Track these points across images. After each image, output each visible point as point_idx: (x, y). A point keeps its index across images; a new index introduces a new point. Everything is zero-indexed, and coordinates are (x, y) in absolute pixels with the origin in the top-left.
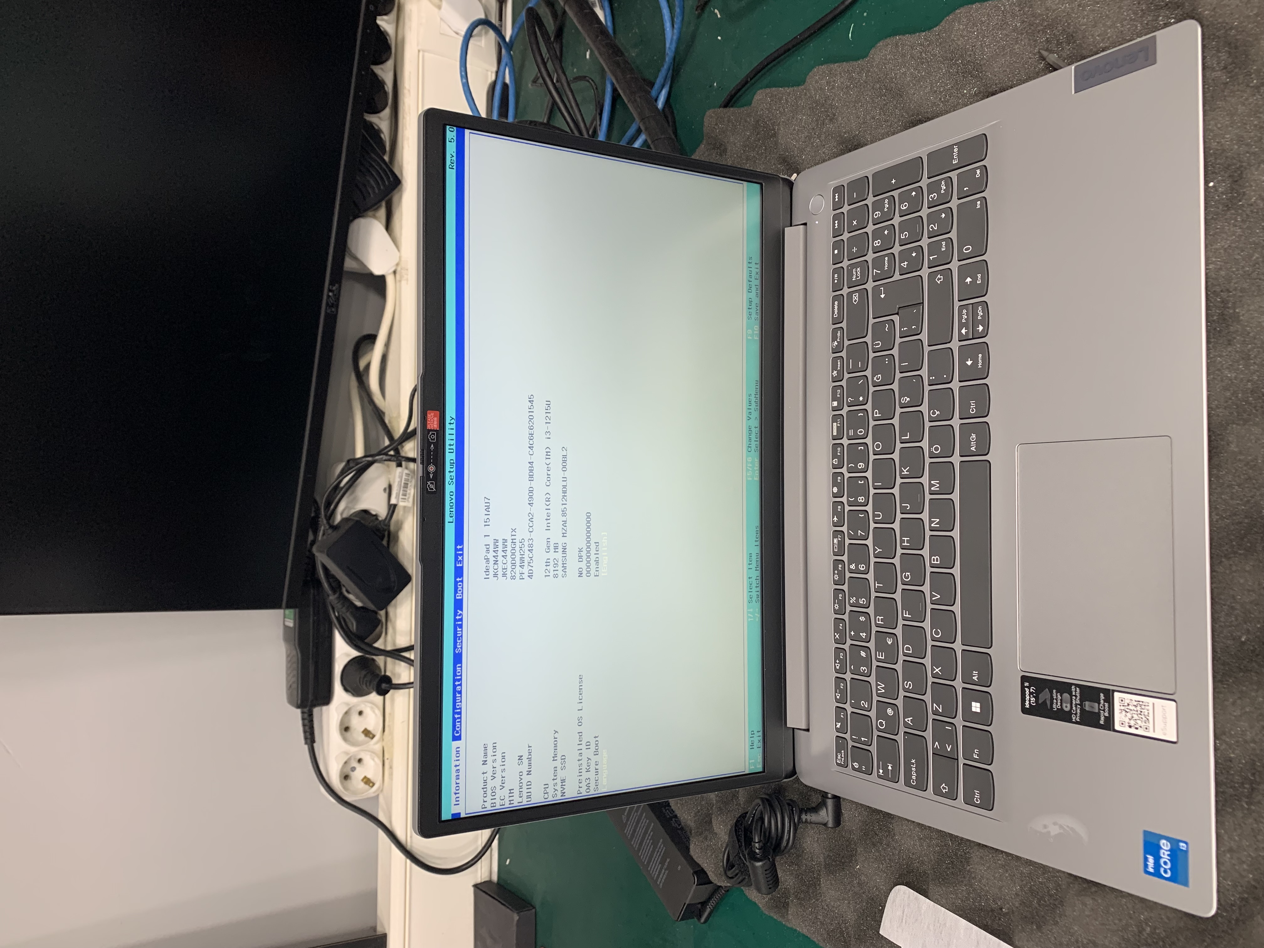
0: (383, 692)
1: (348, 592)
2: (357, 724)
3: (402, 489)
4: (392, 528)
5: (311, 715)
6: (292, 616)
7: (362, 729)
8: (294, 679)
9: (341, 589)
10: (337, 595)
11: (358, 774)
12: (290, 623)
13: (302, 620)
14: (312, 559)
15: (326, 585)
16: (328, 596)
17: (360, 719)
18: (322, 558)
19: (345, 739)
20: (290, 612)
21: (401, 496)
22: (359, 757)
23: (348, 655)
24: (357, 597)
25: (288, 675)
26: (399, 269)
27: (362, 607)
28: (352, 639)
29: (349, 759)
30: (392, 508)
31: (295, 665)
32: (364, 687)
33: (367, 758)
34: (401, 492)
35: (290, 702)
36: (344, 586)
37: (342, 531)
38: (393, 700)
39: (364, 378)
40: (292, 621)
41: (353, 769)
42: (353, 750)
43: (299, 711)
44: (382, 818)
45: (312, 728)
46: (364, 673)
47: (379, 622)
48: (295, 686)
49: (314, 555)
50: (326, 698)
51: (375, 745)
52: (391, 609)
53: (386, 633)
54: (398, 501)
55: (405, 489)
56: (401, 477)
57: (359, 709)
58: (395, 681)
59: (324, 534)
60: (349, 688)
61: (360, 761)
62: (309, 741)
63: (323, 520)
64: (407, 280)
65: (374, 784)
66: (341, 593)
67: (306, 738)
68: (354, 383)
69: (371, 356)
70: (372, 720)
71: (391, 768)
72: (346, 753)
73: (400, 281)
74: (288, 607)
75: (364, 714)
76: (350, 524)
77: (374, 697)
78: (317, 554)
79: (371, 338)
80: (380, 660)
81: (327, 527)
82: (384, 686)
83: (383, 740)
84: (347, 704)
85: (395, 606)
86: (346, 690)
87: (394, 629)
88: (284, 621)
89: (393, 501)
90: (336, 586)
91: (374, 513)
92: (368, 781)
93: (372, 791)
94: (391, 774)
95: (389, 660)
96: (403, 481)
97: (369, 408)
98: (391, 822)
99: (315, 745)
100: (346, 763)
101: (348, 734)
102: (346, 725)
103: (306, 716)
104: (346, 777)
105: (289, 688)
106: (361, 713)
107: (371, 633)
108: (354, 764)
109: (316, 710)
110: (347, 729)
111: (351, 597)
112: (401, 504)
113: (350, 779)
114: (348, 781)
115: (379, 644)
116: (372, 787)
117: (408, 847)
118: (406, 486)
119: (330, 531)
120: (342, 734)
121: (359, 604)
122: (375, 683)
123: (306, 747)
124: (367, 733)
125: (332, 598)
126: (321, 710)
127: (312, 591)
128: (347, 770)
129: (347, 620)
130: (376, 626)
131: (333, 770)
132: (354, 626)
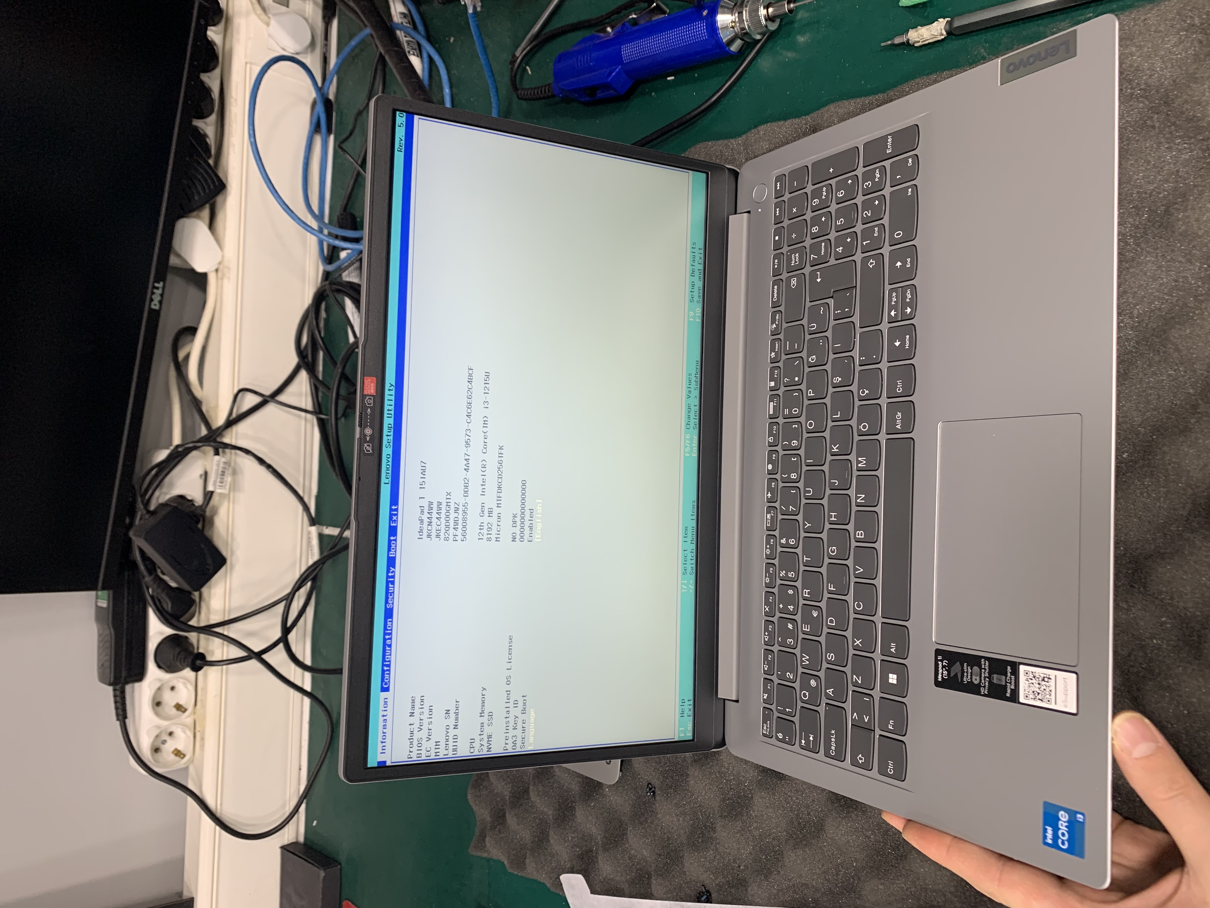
0: (196, 669)
1: (163, 574)
2: (169, 699)
3: (219, 476)
4: (208, 513)
5: (123, 692)
6: (106, 597)
7: (174, 703)
8: (108, 658)
9: (156, 571)
10: (152, 577)
11: (170, 746)
12: (103, 604)
13: (116, 601)
14: (129, 542)
15: (142, 567)
16: (144, 578)
17: (173, 693)
18: (139, 542)
19: (157, 714)
20: (103, 593)
21: (218, 484)
22: (170, 730)
23: (161, 633)
24: (173, 578)
25: (99, 654)
26: (221, 267)
27: (177, 588)
28: (166, 618)
29: (161, 733)
30: (208, 495)
31: (108, 644)
32: (178, 664)
33: (178, 731)
34: (219, 480)
35: (102, 679)
36: (159, 568)
37: (159, 516)
38: (205, 676)
39: (183, 369)
40: (106, 602)
41: (164, 742)
42: (164, 723)
43: (110, 689)
44: (191, 786)
45: (124, 704)
46: (178, 650)
47: (193, 602)
48: (107, 664)
49: (130, 539)
50: (139, 674)
51: (187, 718)
52: (204, 590)
53: (200, 613)
54: (215, 488)
55: (222, 477)
56: (218, 465)
57: (171, 684)
58: (209, 658)
59: (141, 519)
60: (161, 665)
61: (171, 734)
62: (121, 717)
63: (140, 505)
64: (229, 278)
65: (184, 756)
66: (157, 576)
67: (117, 715)
68: (173, 373)
69: (191, 348)
70: (184, 695)
71: (202, 739)
72: (158, 727)
73: (222, 279)
74: (103, 588)
75: (176, 689)
76: (168, 509)
77: (188, 673)
78: (134, 538)
79: (192, 331)
80: (193, 636)
81: (145, 512)
82: (198, 662)
83: (195, 713)
84: (160, 680)
85: (210, 588)
86: (159, 667)
87: (208, 609)
88: (96, 602)
89: (210, 488)
90: (152, 567)
91: (189, 498)
92: (178, 753)
93: (183, 762)
94: (202, 746)
95: (202, 636)
96: (221, 469)
97: (188, 398)
98: (201, 792)
99: (127, 721)
100: (157, 736)
101: (159, 709)
102: (158, 700)
103: (118, 693)
104: (156, 750)
105: (101, 667)
106: (173, 688)
107: (186, 612)
108: (165, 737)
109: (128, 688)
110: (158, 704)
111: (165, 578)
112: (218, 491)
113: (161, 751)
114: (159, 754)
115: (193, 622)
116: (183, 758)
117: (218, 815)
118: (223, 474)
119: (147, 516)
120: (153, 708)
121: (173, 584)
122: (190, 660)
123: (118, 723)
124: (179, 707)
125: (148, 579)
126: (133, 687)
127: (126, 573)
128: (158, 744)
129: (162, 600)
130: (191, 607)
131: (144, 745)
132: (168, 606)
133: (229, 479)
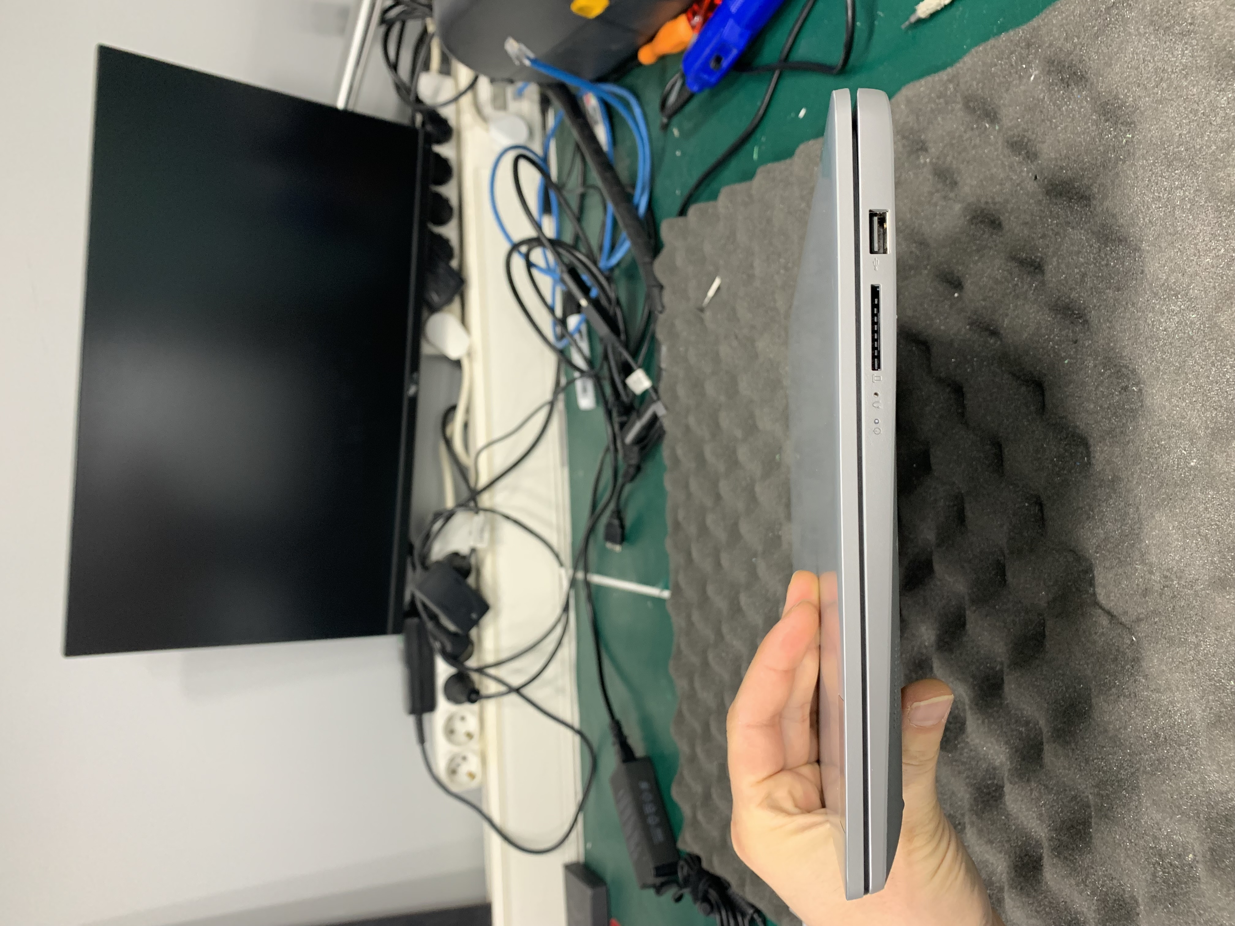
0: (474, 701)
1: (444, 621)
2: (461, 728)
3: (479, 534)
4: (476, 563)
5: (421, 720)
7: (465, 732)
9: (437, 620)
10: (434, 623)
11: (464, 769)
13: (408, 643)
15: (425, 617)
16: (427, 624)
17: (462, 723)
18: (419, 595)
19: (450, 741)
21: (479, 540)
22: (462, 755)
23: (447, 672)
27: (455, 632)
28: (450, 659)
29: (455, 757)
30: (473, 550)
32: (461, 697)
33: (469, 756)
35: (406, 710)
36: (440, 617)
38: (483, 708)
39: (450, 442)
40: (403, 644)
41: (459, 765)
42: (455, 749)
43: (412, 717)
45: (422, 730)
46: (461, 685)
47: (470, 643)
50: (431, 706)
51: (474, 745)
52: (479, 631)
55: (482, 533)
57: (460, 715)
58: (484, 692)
60: (450, 698)
61: (464, 758)
62: (421, 743)
64: (478, 359)
65: (476, 778)
66: (438, 622)
67: (418, 738)
68: (442, 446)
69: (455, 425)
70: (472, 724)
72: (451, 752)
73: (474, 361)
75: (466, 720)
76: (441, 565)
79: (453, 409)
80: (471, 676)
81: (423, 569)
82: (473, 696)
83: (481, 741)
84: (450, 711)
86: (448, 699)
88: (398, 645)
90: (433, 616)
92: (472, 776)
93: (474, 784)
95: (477, 675)
97: (457, 467)
98: (490, 812)
99: (427, 745)
100: (451, 760)
101: (452, 736)
102: (450, 729)
103: (418, 721)
104: (453, 772)
106: (463, 719)
107: (464, 653)
108: (459, 760)
110: (451, 732)
112: (480, 546)
113: (456, 773)
114: (455, 775)
115: (470, 663)
116: (475, 780)
118: (482, 531)
120: (447, 736)
122: (468, 694)
123: (418, 746)
124: (470, 736)
125: (430, 625)
127: (414, 619)
128: (453, 766)
130: (467, 647)
131: (441, 767)
132: (449, 648)
133: (486, 535)
